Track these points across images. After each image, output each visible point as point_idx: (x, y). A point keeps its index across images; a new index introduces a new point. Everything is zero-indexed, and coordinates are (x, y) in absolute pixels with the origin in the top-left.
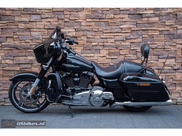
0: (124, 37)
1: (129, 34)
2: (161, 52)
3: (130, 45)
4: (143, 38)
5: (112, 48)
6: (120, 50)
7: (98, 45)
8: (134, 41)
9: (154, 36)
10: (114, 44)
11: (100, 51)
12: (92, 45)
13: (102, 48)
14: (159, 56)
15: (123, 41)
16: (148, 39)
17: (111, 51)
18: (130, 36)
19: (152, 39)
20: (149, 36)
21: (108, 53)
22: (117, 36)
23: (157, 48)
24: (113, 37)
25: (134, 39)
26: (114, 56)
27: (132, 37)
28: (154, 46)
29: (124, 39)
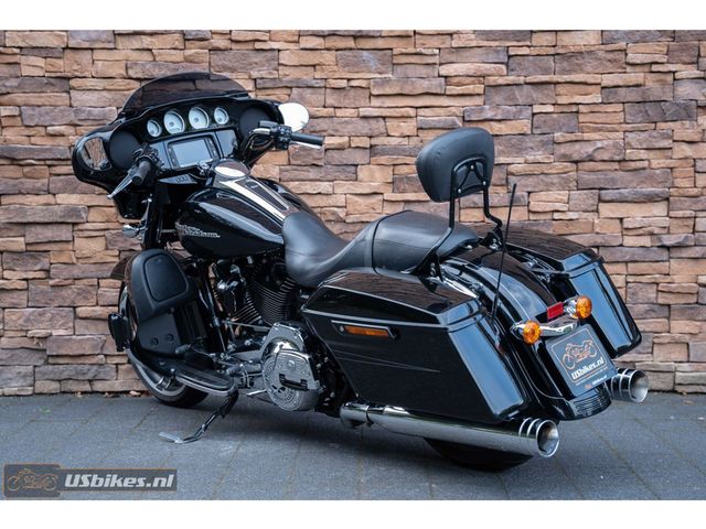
0: (458, 112)
1: (478, 101)
2: (611, 175)
4: (536, 117)
5: (408, 161)
7: (350, 147)
8: (498, 128)
9: (582, 108)
10: (414, 141)
11: (356, 173)
13: (366, 159)
14: (603, 192)
16: (554, 120)
17: (404, 170)
18: (482, 110)
19: (574, 122)
20: (560, 109)
21: (390, 180)
22: (426, 110)
23: (591, 159)
24: (412, 112)
25: (499, 121)
26: (416, 192)
27: (489, 115)
28: (578, 151)
29: (455, 123)
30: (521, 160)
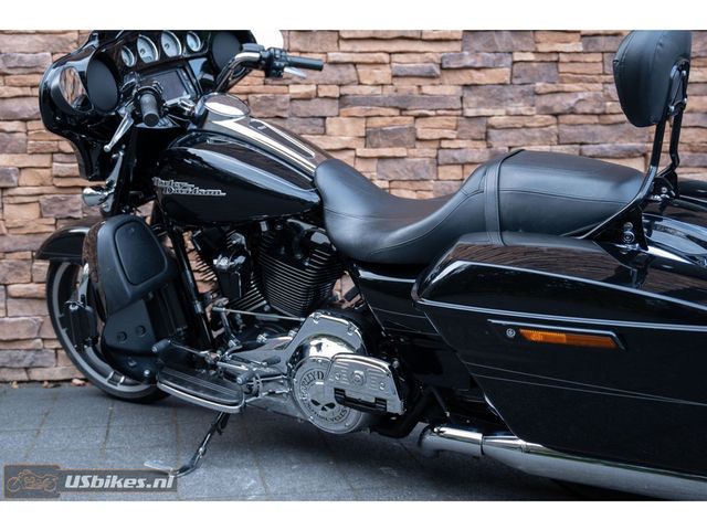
0: (436, 58)
1: (456, 47)
2: (592, 129)
3: (462, 98)
4: (515, 66)
5: (383, 111)
6: (416, 117)
7: (317, 96)
8: (477, 77)
9: (563, 58)
10: (388, 90)
11: (324, 126)
12: (288, 96)
13: (335, 111)
14: (584, 147)
15: (431, 76)
16: (533, 69)
17: (378, 122)
18: (461, 57)
19: (553, 72)
20: (540, 58)
21: (363, 134)
22: (401, 56)
23: (572, 112)
24: (386, 58)
25: (478, 69)
26: (390, 147)
27: (469, 61)
28: (560, 103)
29: (432, 71)
30: (502, 112)
